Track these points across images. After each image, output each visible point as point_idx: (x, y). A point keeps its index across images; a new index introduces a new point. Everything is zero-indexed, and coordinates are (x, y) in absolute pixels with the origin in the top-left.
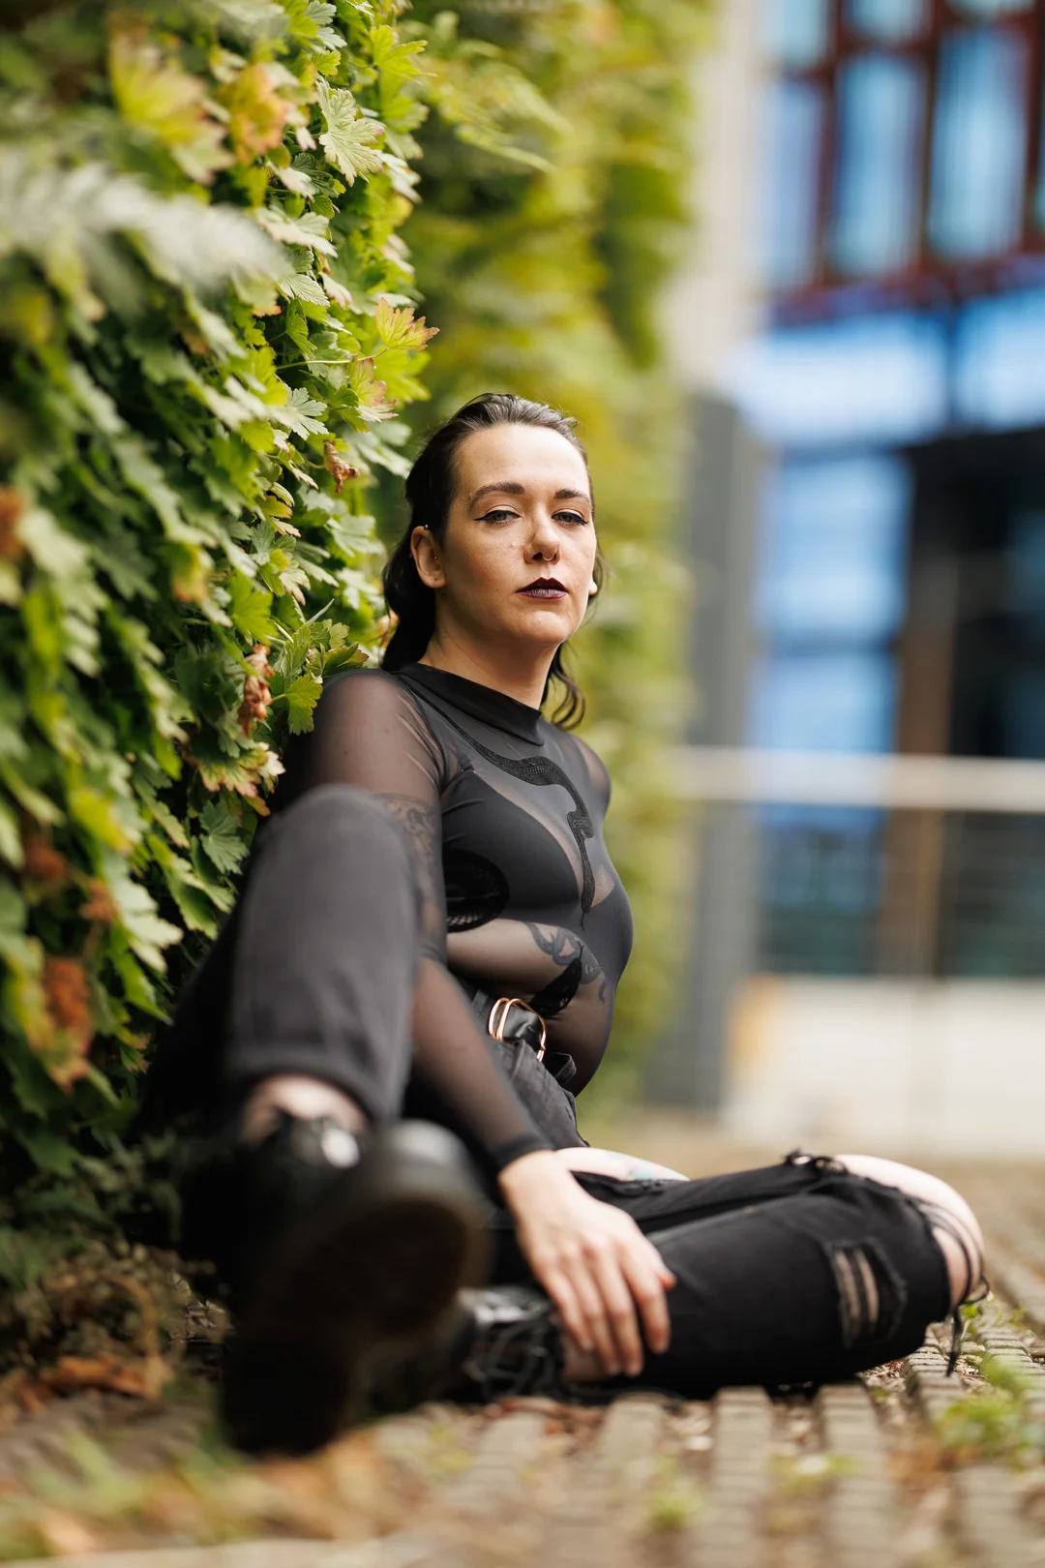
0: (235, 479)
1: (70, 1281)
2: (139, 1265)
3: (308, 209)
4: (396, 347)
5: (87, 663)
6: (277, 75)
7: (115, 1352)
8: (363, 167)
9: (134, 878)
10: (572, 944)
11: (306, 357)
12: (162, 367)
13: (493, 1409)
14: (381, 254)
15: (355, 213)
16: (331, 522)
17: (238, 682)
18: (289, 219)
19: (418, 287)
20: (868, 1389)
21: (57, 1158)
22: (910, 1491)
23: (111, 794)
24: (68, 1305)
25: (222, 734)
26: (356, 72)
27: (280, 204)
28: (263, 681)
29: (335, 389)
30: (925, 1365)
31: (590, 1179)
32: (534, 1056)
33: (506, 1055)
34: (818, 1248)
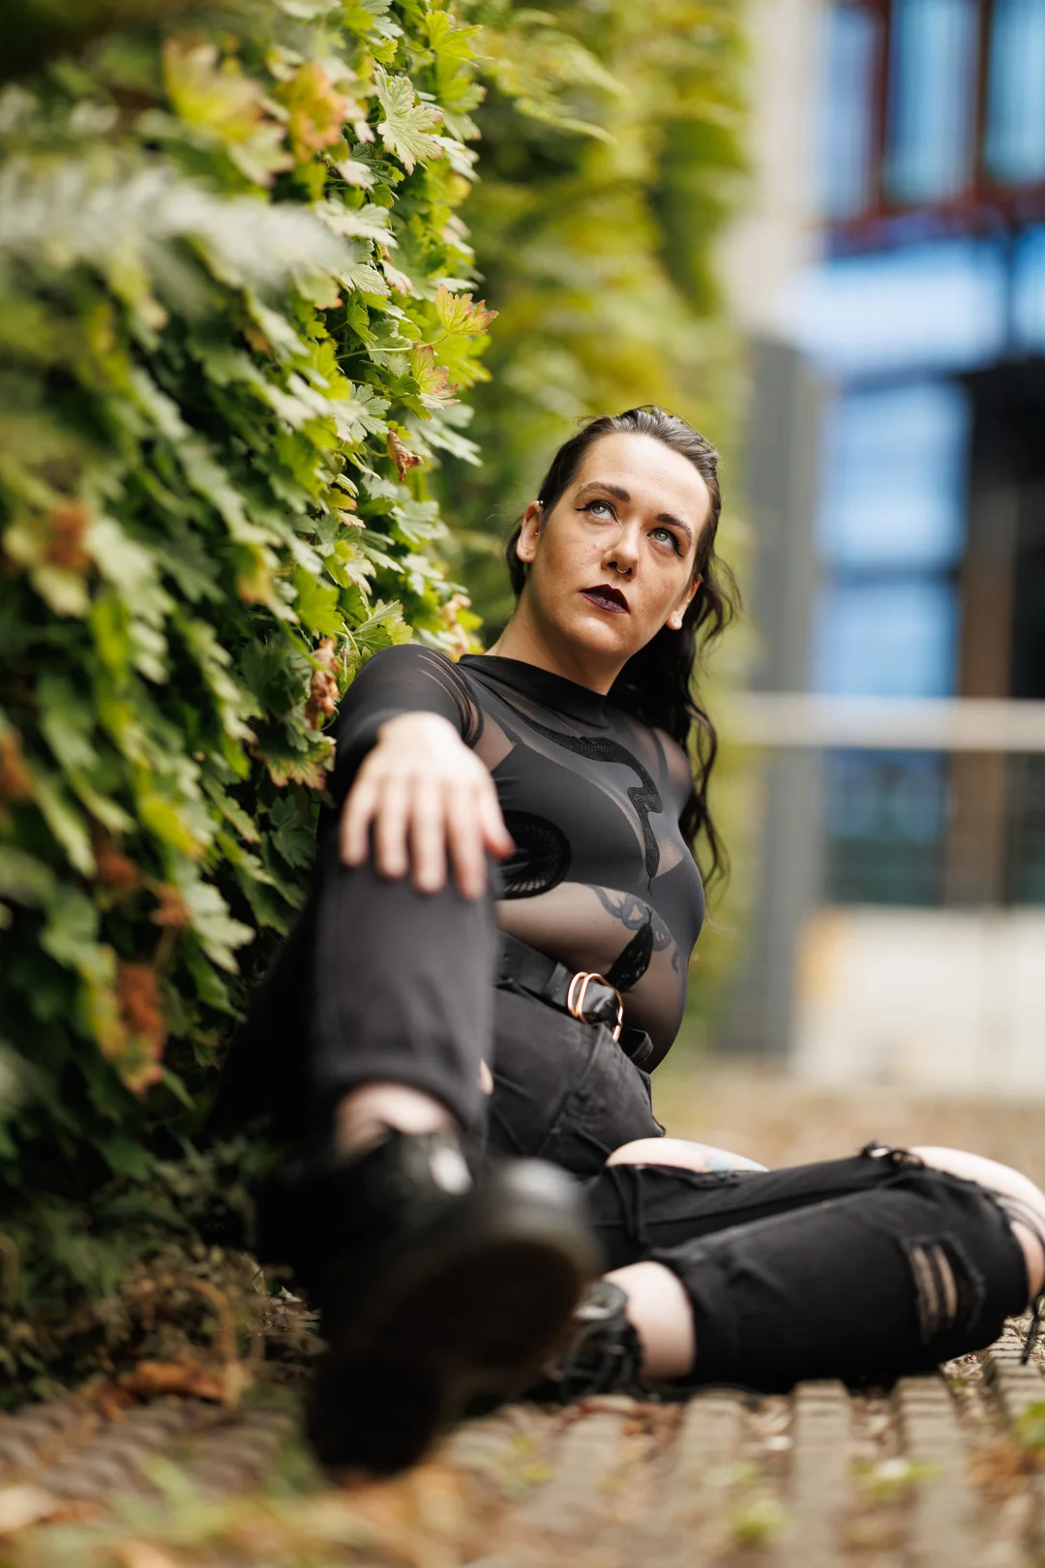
0: (299, 476)
1: (147, 1286)
2: (216, 1268)
3: (368, 199)
4: (457, 331)
5: (155, 670)
6: (335, 69)
7: (193, 1356)
8: (422, 155)
9: (205, 878)
10: (640, 909)
11: (367, 345)
12: (225, 368)
13: (571, 1411)
14: (441, 237)
15: (413, 197)
16: (396, 510)
17: (305, 676)
18: (349, 212)
19: (478, 269)
20: (946, 1378)
21: (133, 1162)
22: (991, 1497)
23: (180, 799)
24: (148, 1309)
25: (290, 729)
26: (412, 56)
27: (339, 196)
28: (331, 675)
29: (397, 378)
30: (1002, 1349)
31: (667, 1173)
32: (611, 1040)
33: (584, 1042)
34: (896, 1244)
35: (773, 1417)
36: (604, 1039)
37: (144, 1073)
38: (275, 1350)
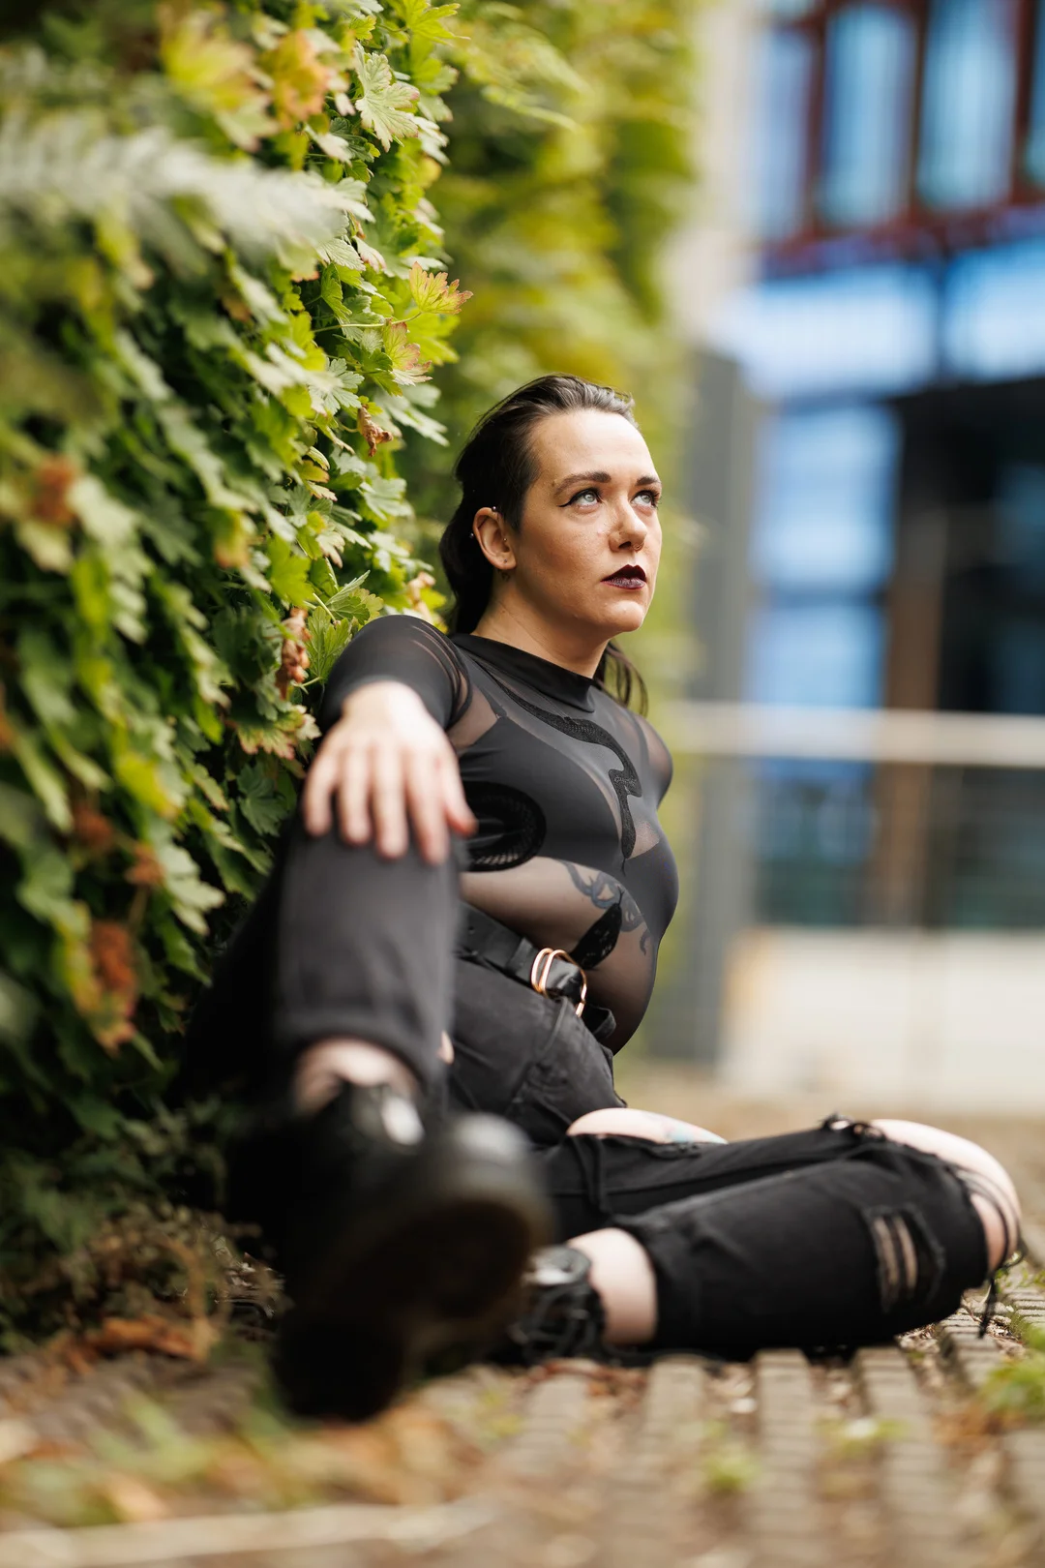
0: (275, 443)
1: (115, 1243)
2: (185, 1227)
3: (346, 173)
4: (430, 311)
5: (134, 629)
6: (318, 41)
7: (159, 1313)
8: (399, 132)
9: (177, 842)
10: (611, 889)
11: (341, 321)
12: (205, 333)
13: (537, 1371)
14: (412, 217)
15: (388, 176)
16: (364, 485)
17: (276, 646)
18: (328, 184)
19: (447, 249)
20: (905, 1351)
22: (959, 1456)
23: (155, 758)
24: (114, 1267)
25: (260, 698)
26: (388, 35)
27: (318, 169)
28: (301, 644)
29: (369, 353)
30: (957, 1326)
32: (574, 1014)
33: (547, 1014)
34: (857, 1215)
35: (735, 1383)
36: (567, 1011)
37: (116, 1032)
38: (242, 1309)
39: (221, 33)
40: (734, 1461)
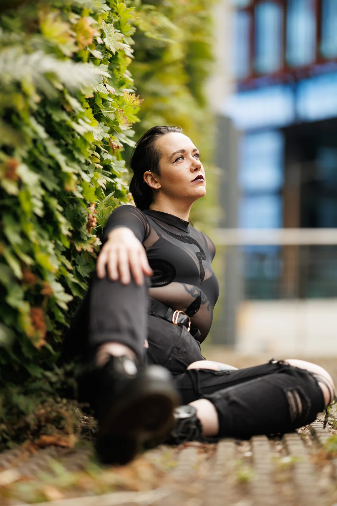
0: (82, 151)
1: (43, 411)
2: (65, 405)
3: (101, 62)
4: (131, 106)
5: (40, 212)
6: (90, 20)
7: (58, 433)
8: (118, 48)
9: (57, 281)
10: (197, 291)
11: (102, 110)
12: (58, 116)
13: (181, 446)
14: (123, 76)
15: (115, 63)
16: (112, 163)
17: (86, 216)
18: (95, 66)
19: (135, 86)
20: (300, 434)
22: (318, 467)
23: (49, 254)
24: (43, 419)
25: (81, 233)
26: (113, 18)
27: (92, 62)
28: (94, 215)
29: (112, 120)
30: (316, 425)
31: (207, 371)
32: (187, 331)
33: (178, 331)
34: (282, 390)
36: (185, 330)
37: (40, 343)
38: (85, 431)
39: (59, 20)
40: (246, 472)
